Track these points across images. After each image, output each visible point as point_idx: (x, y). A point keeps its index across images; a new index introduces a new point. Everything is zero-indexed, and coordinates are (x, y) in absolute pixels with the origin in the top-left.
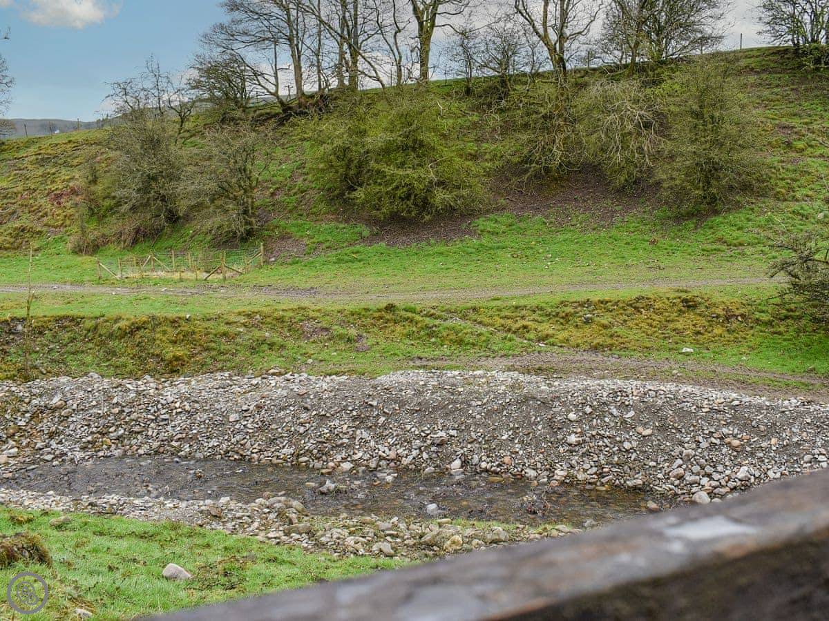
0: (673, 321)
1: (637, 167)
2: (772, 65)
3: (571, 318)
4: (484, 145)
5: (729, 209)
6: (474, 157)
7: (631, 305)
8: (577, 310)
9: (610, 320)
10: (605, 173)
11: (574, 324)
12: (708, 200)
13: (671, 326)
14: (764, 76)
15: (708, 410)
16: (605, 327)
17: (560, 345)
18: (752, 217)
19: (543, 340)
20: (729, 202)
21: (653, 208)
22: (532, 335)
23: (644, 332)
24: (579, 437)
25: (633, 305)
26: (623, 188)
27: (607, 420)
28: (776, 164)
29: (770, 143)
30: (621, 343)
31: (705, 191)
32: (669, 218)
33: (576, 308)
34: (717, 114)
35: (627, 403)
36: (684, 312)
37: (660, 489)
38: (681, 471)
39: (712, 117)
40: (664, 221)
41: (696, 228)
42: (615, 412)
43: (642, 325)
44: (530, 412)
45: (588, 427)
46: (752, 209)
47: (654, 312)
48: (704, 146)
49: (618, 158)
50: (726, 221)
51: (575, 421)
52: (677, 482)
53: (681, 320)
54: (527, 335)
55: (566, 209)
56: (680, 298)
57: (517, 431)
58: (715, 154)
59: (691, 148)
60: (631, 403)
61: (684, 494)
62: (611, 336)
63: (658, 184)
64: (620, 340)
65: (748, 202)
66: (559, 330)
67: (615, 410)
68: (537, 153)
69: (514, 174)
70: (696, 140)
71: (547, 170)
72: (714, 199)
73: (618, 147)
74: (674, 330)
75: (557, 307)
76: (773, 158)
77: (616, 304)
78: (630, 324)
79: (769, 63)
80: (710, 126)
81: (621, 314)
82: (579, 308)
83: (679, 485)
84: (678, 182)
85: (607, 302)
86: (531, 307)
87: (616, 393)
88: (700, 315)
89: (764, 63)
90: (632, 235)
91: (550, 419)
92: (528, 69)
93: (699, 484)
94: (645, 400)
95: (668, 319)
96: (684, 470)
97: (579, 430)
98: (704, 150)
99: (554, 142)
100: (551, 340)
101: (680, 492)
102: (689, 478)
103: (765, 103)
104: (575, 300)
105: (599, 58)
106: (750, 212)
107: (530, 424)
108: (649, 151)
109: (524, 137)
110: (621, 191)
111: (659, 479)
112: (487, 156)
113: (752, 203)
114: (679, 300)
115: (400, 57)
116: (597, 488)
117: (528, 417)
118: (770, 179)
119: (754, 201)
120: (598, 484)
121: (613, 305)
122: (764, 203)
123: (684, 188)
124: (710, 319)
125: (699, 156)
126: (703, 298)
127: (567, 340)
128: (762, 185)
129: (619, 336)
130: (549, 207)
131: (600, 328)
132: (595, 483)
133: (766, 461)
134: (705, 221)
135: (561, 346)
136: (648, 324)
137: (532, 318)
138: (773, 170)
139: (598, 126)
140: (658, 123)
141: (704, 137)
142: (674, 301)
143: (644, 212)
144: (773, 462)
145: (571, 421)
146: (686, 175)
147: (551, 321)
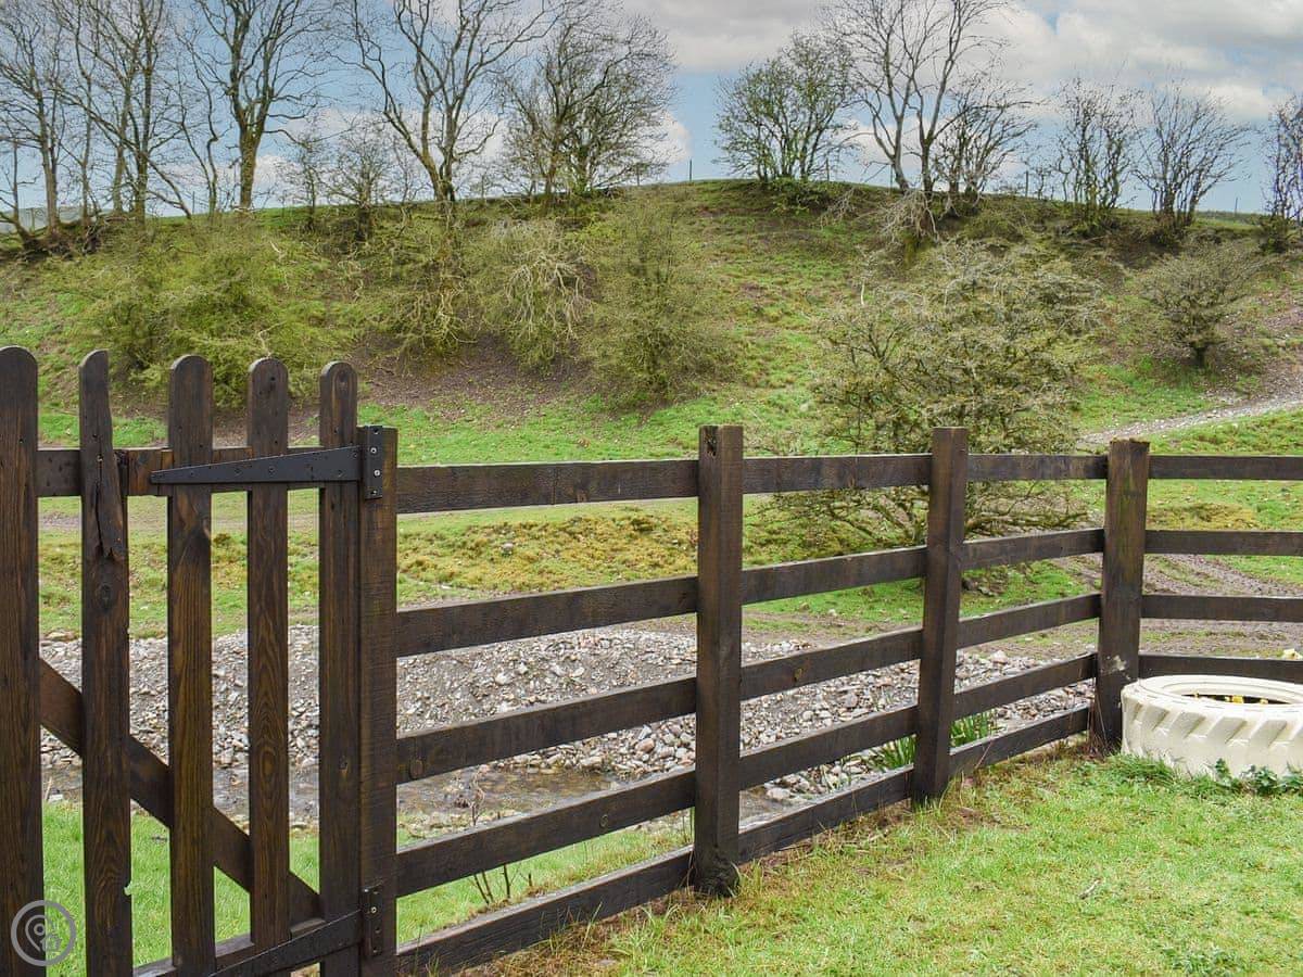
0: (621, 550)
1: (555, 339)
2: (733, 204)
3: (483, 549)
4: (335, 304)
5: (683, 399)
6: (320, 322)
7: (564, 530)
8: (491, 538)
9: (537, 550)
10: (511, 347)
11: (490, 558)
12: (655, 386)
13: (619, 556)
14: (723, 218)
15: (679, 661)
16: (531, 560)
17: (470, 586)
18: (715, 409)
19: (447, 581)
20: (683, 388)
21: (580, 397)
22: (429, 574)
23: (583, 566)
24: (512, 705)
25: (568, 530)
26: (537, 368)
27: (548, 680)
28: (743, 337)
29: (733, 309)
30: (555, 582)
31: (650, 373)
32: (602, 410)
33: (489, 535)
34: (664, 270)
35: (573, 657)
36: (636, 538)
37: (624, 767)
38: (650, 742)
39: (658, 274)
40: (595, 416)
41: (640, 425)
42: (558, 670)
43: (581, 556)
44: (443, 676)
45: (523, 692)
46: (714, 399)
47: (596, 539)
48: (647, 313)
49: (531, 327)
50: (681, 414)
51: (505, 684)
52: (646, 757)
53: (632, 547)
54: (423, 575)
55: (457, 398)
56: (629, 518)
57: (428, 702)
58: (663, 324)
59: (631, 315)
60: (579, 658)
61: (655, 771)
62: (541, 572)
63: (587, 363)
64: (555, 577)
65: (708, 389)
66: (467, 567)
67: (558, 667)
68: (414, 317)
69: (380, 346)
70: (637, 304)
71: (429, 342)
72: (663, 385)
73: (529, 313)
74: (624, 562)
75: (463, 535)
76: (738, 329)
77: (544, 528)
78: (565, 555)
79: (729, 201)
80: (654, 286)
81: (552, 542)
82: (494, 536)
83: (649, 760)
84: (614, 362)
85: (532, 526)
86: (427, 535)
87: (558, 644)
88: (657, 541)
89: (721, 200)
90: (551, 434)
91: (471, 684)
92: (398, 198)
93: (675, 757)
94: (597, 652)
95: (615, 547)
96: (655, 741)
97: (512, 697)
98: (649, 318)
99: (438, 302)
100: (459, 580)
101: (651, 769)
102: (661, 750)
103: (726, 255)
104: (486, 524)
105: (499, 185)
106: (712, 403)
107: (444, 692)
108: (572, 318)
109: (395, 294)
110: (534, 373)
111: (621, 754)
112: (340, 321)
113: (714, 390)
114: (627, 522)
115: (216, 177)
116: (543, 771)
117: (440, 682)
118: (736, 356)
119: (716, 388)
120: (543, 765)
121: (540, 530)
122: (730, 389)
123: (622, 369)
124: (669, 545)
125: (642, 326)
126: (659, 519)
127: (480, 580)
128: (725, 366)
129: (550, 572)
130: (432, 394)
131: (525, 562)
132: (538, 766)
133: (757, 721)
134: (652, 414)
135: (472, 589)
136: (589, 554)
137: (428, 550)
138: (740, 346)
139: (501, 282)
140: (586, 281)
141: (648, 301)
142: (622, 523)
143: (568, 402)
144: (766, 723)
145: (500, 685)
146: (625, 353)
147: (455, 555)
